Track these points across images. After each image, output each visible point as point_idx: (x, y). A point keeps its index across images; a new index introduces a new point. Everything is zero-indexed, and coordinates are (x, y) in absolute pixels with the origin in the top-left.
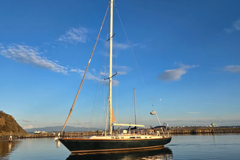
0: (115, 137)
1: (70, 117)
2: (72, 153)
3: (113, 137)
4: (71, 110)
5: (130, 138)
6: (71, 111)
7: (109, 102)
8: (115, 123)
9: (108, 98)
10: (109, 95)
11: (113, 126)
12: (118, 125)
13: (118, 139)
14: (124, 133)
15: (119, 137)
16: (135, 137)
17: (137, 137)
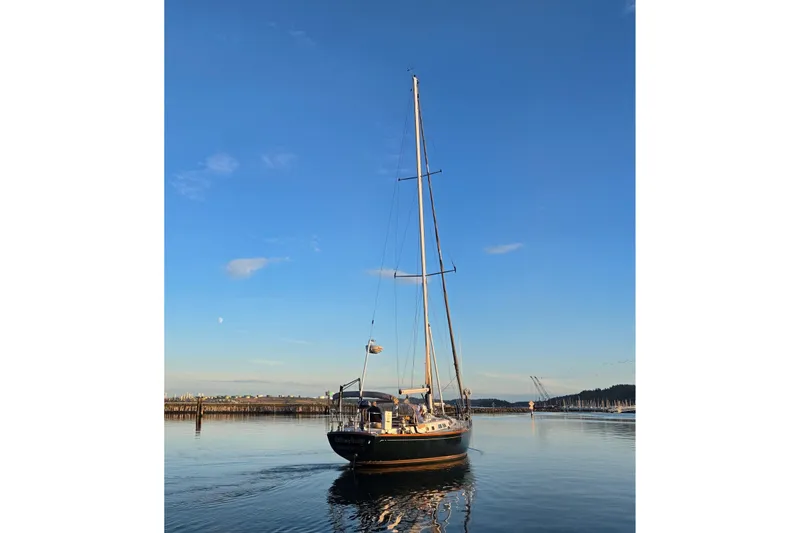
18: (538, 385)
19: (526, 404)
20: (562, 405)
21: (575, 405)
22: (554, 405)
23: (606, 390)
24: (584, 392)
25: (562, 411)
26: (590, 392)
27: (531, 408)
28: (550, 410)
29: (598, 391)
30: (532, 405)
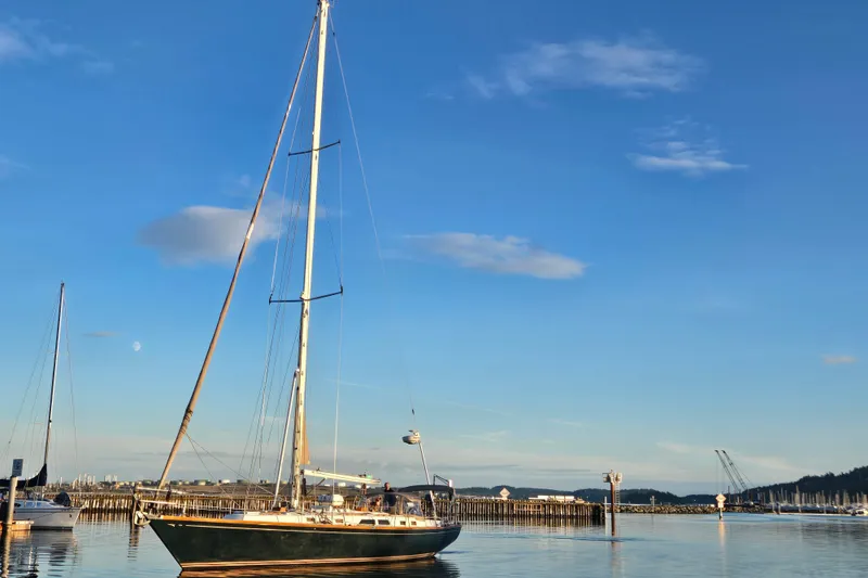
0: (317, 519)
1: (183, 437)
2: (184, 570)
3: (311, 517)
4: (188, 411)
5: (363, 522)
6: (189, 415)
7: (298, 389)
8: (309, 468)
9: (295, 375)
10: (299, 365)
11: (304, 480)
12: (316, 474)
13: (327, 526)
14: (335, 504)
15: (329, 517)
16: (373, 522)
17: (380, 522)
18: (728, 464)
19: (713, 499)
20: (768, 501)
21: (791, 500)
22: (753, 500)
23: (843, 476)
24: (806, 479)
25: (770, 511)
26: (816, 478)
27: (721, 505)
28: (747, 508)
29: (830, 477)
30: (721, 500)
